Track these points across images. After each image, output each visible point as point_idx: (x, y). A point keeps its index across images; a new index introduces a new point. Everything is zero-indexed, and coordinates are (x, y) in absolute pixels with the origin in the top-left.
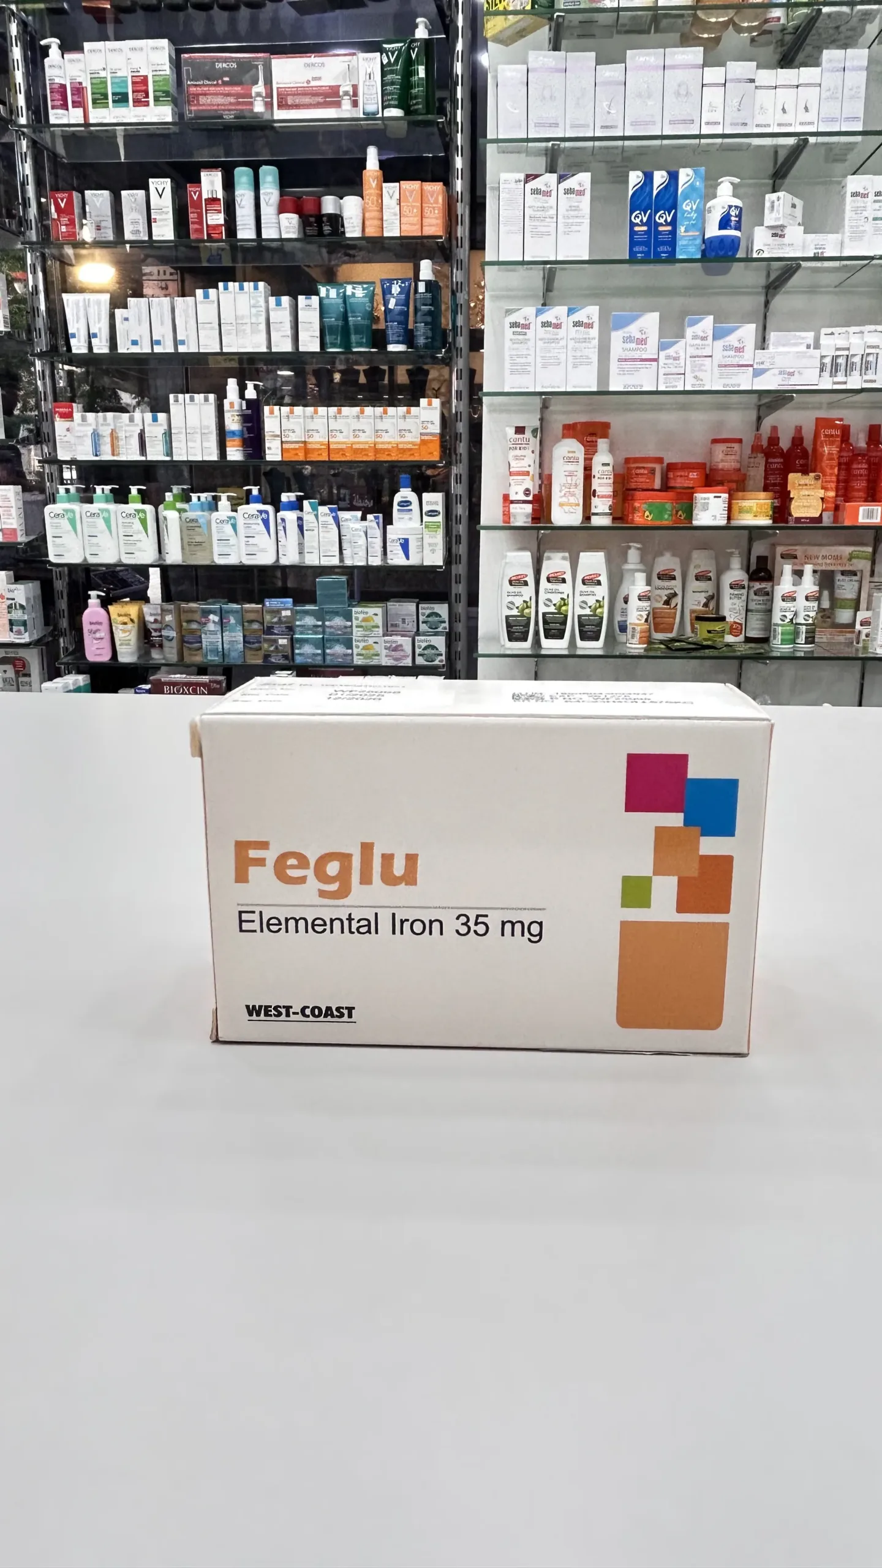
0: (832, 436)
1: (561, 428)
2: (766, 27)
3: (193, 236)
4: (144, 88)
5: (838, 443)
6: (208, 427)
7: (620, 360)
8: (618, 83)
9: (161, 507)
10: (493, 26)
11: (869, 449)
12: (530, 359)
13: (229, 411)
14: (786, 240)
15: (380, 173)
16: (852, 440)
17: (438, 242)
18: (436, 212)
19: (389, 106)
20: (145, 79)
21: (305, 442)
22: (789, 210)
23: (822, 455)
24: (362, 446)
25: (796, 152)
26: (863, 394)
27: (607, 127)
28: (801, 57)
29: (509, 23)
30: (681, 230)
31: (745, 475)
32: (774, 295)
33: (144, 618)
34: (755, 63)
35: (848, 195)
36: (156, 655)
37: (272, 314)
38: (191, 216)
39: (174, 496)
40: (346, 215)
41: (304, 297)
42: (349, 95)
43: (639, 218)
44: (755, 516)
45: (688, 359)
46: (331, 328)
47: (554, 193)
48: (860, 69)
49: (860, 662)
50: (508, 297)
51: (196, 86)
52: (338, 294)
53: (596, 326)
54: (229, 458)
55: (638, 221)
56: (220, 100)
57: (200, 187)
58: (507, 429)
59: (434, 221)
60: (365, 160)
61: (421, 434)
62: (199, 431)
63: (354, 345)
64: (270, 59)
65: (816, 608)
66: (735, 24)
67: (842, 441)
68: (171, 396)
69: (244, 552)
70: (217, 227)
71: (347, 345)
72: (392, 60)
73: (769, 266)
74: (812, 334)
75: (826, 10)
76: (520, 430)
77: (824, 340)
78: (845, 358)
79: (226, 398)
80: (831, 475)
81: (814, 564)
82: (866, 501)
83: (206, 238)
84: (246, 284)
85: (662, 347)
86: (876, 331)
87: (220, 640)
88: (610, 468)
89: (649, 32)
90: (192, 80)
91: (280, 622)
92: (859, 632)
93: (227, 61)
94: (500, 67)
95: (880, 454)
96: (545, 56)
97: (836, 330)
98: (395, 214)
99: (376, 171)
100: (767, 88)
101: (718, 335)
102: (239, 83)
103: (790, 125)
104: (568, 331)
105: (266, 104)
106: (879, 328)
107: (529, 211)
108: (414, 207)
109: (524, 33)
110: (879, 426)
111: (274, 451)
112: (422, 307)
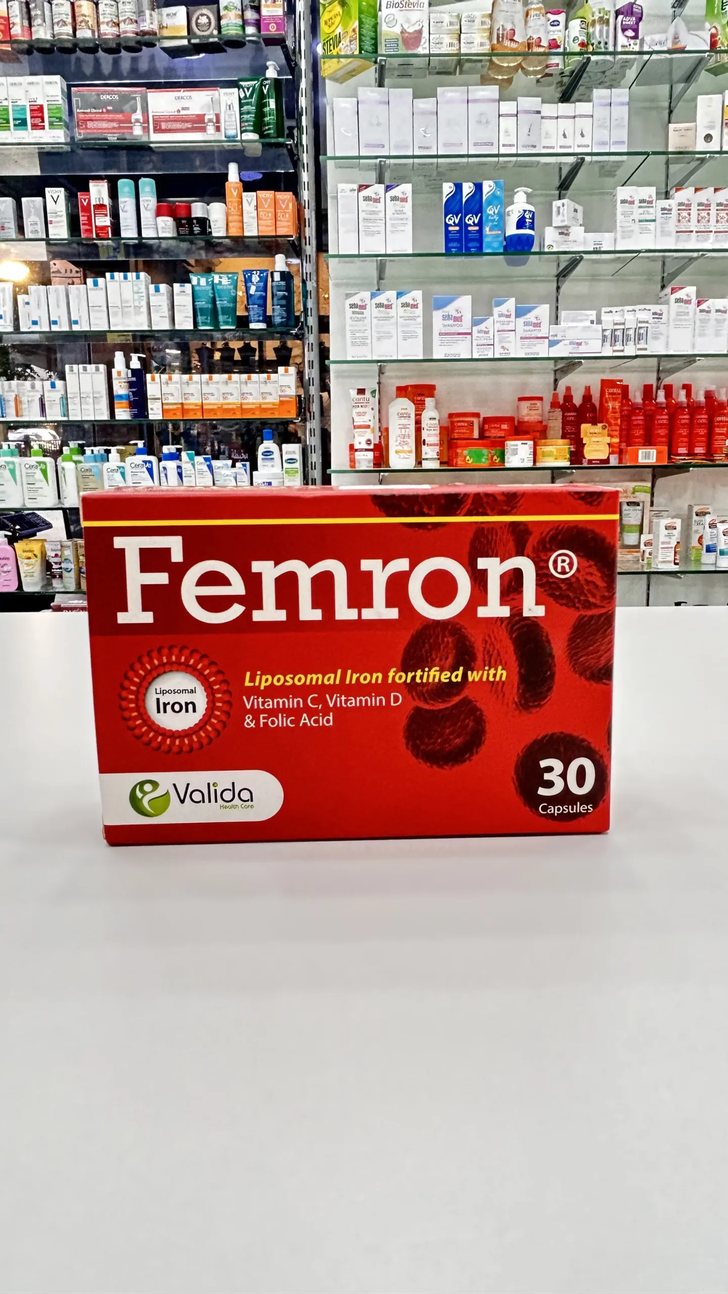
0: (613, 394)
1: (395, 389)
2: (547, 71)
3: (83, 236)
4: (40, 115)
5: (620, 400)
6: (99, 393)
7: (441, 334)
8: (432, 113)
9: (60, 459)
10: (328, 68)
11: (644, 403)
12: (368, 333)
13: (117, 379)
14: (571, 238)
15: (240, 185)
16: (631, 396)
17: (289, 241)
18: (287, 216)
19: (246, 131)
20: (41, 108)
21: (182, 404)
22: (573, 214)
23: (607, 410)
24: (230, 407)
25: (575, 169)
26: (638, 359)
27: (424, 148)
28: (576, 95)
29: (341, 65)
30: (487, 230)
31: (546, 427)
32: (564, 282)
33: (46, 553)
34: (540, 99)
35: (619, 202)
36: (57, 584)
37: (152, 298)
38: (81, 218)
39: (71, 450)
40: (211, 219)
41: (178, 284)
42: (213, 122)
43: (452, 220)
44: (556, 459)
45: (496, 333)
46: (201, 309)
48: (622, 104)
49: (645, 576)
50: (347, 285)
51: (83, 113)
52: (207, 282)
53: (420, 306)
54: (117, 418)
55: (451, 222)
56: (104, 125)
57: (89, 195)
58: (351, 390)
59: (285, 224)
60: (227, 174)
61: (280, 396)
62: (92, 395)
63: (221, 324)
64: (147, 93)
66: (523, 68)
67: (623, 398)
68: (67, 367)
70: (104, 228)
72: (248, 94)
73: (558, 258)
74: (594, 312)
75: (594, 58)
76: (361, 391)
77: (604, 317)
78: (622, 331)
79: (114, 367)
80: (616, 425)
82: (644, 445)
83: (94, 236)
84: (129, 274)
85: (475, 323)
86: (645, 309)
88: (436, 422)
89: (454, 74)
90: (81, 109)
92: (644, 551)
93: (111, 95)
94: (335, 99)
95: (653, 408)
96: (372, 92)
97: (614, 309)
98: (253, 218)
99: (237, 183)
100: (551, 118)
101: (519, 313)
102: (122, 112)
103: (570, 147)
104: (398, 311)
105: (144, 128)
106: (648, 307)
107: (362, 215)
108: (268, 212)
109: (353, 73)
110: (652, 385)
111: (155, 411)
112: (278, 293)
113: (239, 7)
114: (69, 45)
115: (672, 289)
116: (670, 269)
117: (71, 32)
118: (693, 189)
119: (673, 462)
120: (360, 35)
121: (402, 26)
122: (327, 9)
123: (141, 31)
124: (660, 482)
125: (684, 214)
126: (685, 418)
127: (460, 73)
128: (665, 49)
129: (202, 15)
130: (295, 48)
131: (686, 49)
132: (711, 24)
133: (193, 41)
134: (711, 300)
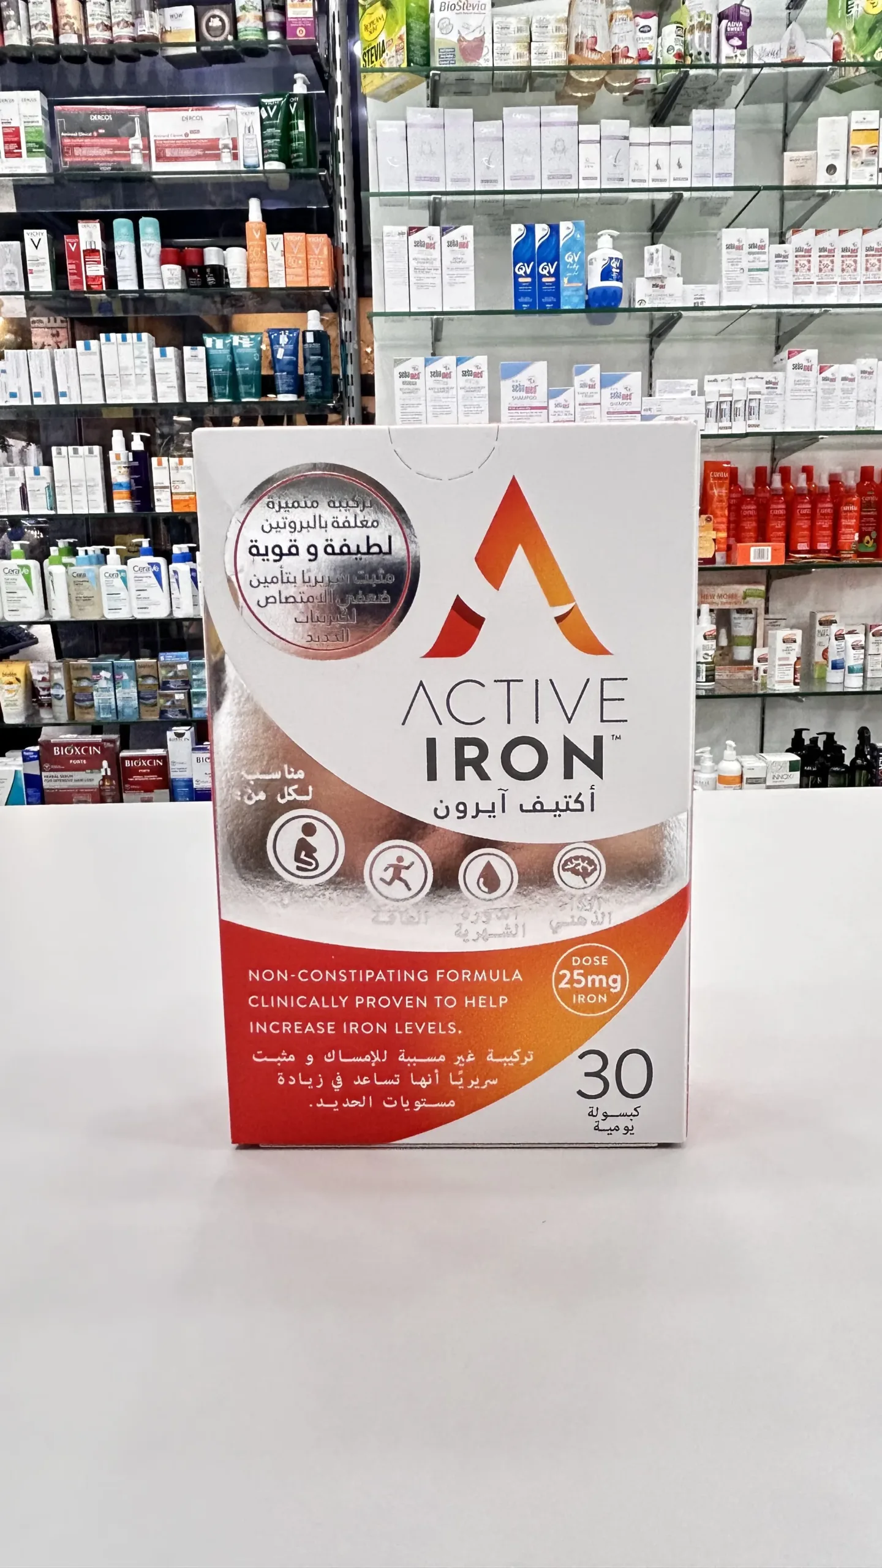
0: (720, 478)
2: (638, 87)
3: (71, 288)
4: (16, 139)
5: (727, 486)
6: (93, 480)
7: (510, 408)
8: (496, 139)
9: (46, 562)
10: (369, 83)
11: (756, 490)
12: (421, 409)
13: (115, 463)
14: (667, 291)
15: (264, 225)
16: (740, 482)
17: (324, 293)
18: (322, 263)
19: (270, 159)
20: (16, 132)
21: (193, 493)
22: (668, 261)
23: (712, 497)
25: (672, 206)
26: (749, 438)
27: (487, 181)
28: (672, 115)
29: (386, 80)
30: (564, 281)
32: (658, 343)
33: (31, 676)
34: (627, 122)
35: (724, 247)
36: (45, 715)
37: (156, 364)
38: (69, 267)
39: (60, 550)
40: (229, 266)
41: (189, 347)
42: (229, 148)
43: (522, 269)
45: (578, 408)
46: (218, 377)
47: (437, 246)
48: (727, 128)
49: (759, 700)
50: (395, 347)
51: (69, 137)
52: (224, 344)
53: (485, 375)
54: (116, 511)
55: (521, 272)
56: (95, 152)
57: (78, 238)
59: (319, 272)
60: (247, 212)
62: (84, 483)
63: (244, 396)
64: (147, 112)
65: (714, 647)
66: (606, 84)
67: (730, 485)
68: (54, 449)
69: (135, 604)
70: (95, 278)
71: (235, 394)
72: (271, 114)
73: (651, 315)
74: (696, 381)
75: (693, 72)
77: (708, 388)
78: (729, 403)
79: (111, 449)
80: (722, 516)
81: (711, 603)
82: (757, 541)
83: (85, 289)
84: (128, 335)
85: (552, 395)
86: (757, 377)
87: (113, 700)
89: (524, 91)
90: (66, 132)
91: (176, 676)
92: (757, 668)
93: (101, 114)
94: (379, 122)
95: (768, 495)
96: (423, 113)
97: (719, 377)
98: (280, 265)
99: (259, 223)
100: (643, 145)
101: (605, 382)
102: (115, 135)
103: (665, 180)
104: (458, 380)
105: (144, 156)
106: (760, 374)
107: (413, 263)
108: (298, 259)
109: (401, 90)
110: (765, 468)
111: (163, 503)
112: (312, 357)
113: (259, 7)
114: (49, 53)
115: (790, 353)
116: (786, 326)
117: (52, 37)
118: (812, 231)
119: (792, 561)
120: (408, 43)
121: (459, 33)
122: (368, 11)
123: (141, 36)
124: (776, 584)
125: (803, 261)
126: (805, 507)
127: (531, 90)
128: (779, 61)
129: (214, 16)
130: (328, 58)
131: (804, 61)
132: (833, 30)
133: (203, 49)
134: (836, 366)
